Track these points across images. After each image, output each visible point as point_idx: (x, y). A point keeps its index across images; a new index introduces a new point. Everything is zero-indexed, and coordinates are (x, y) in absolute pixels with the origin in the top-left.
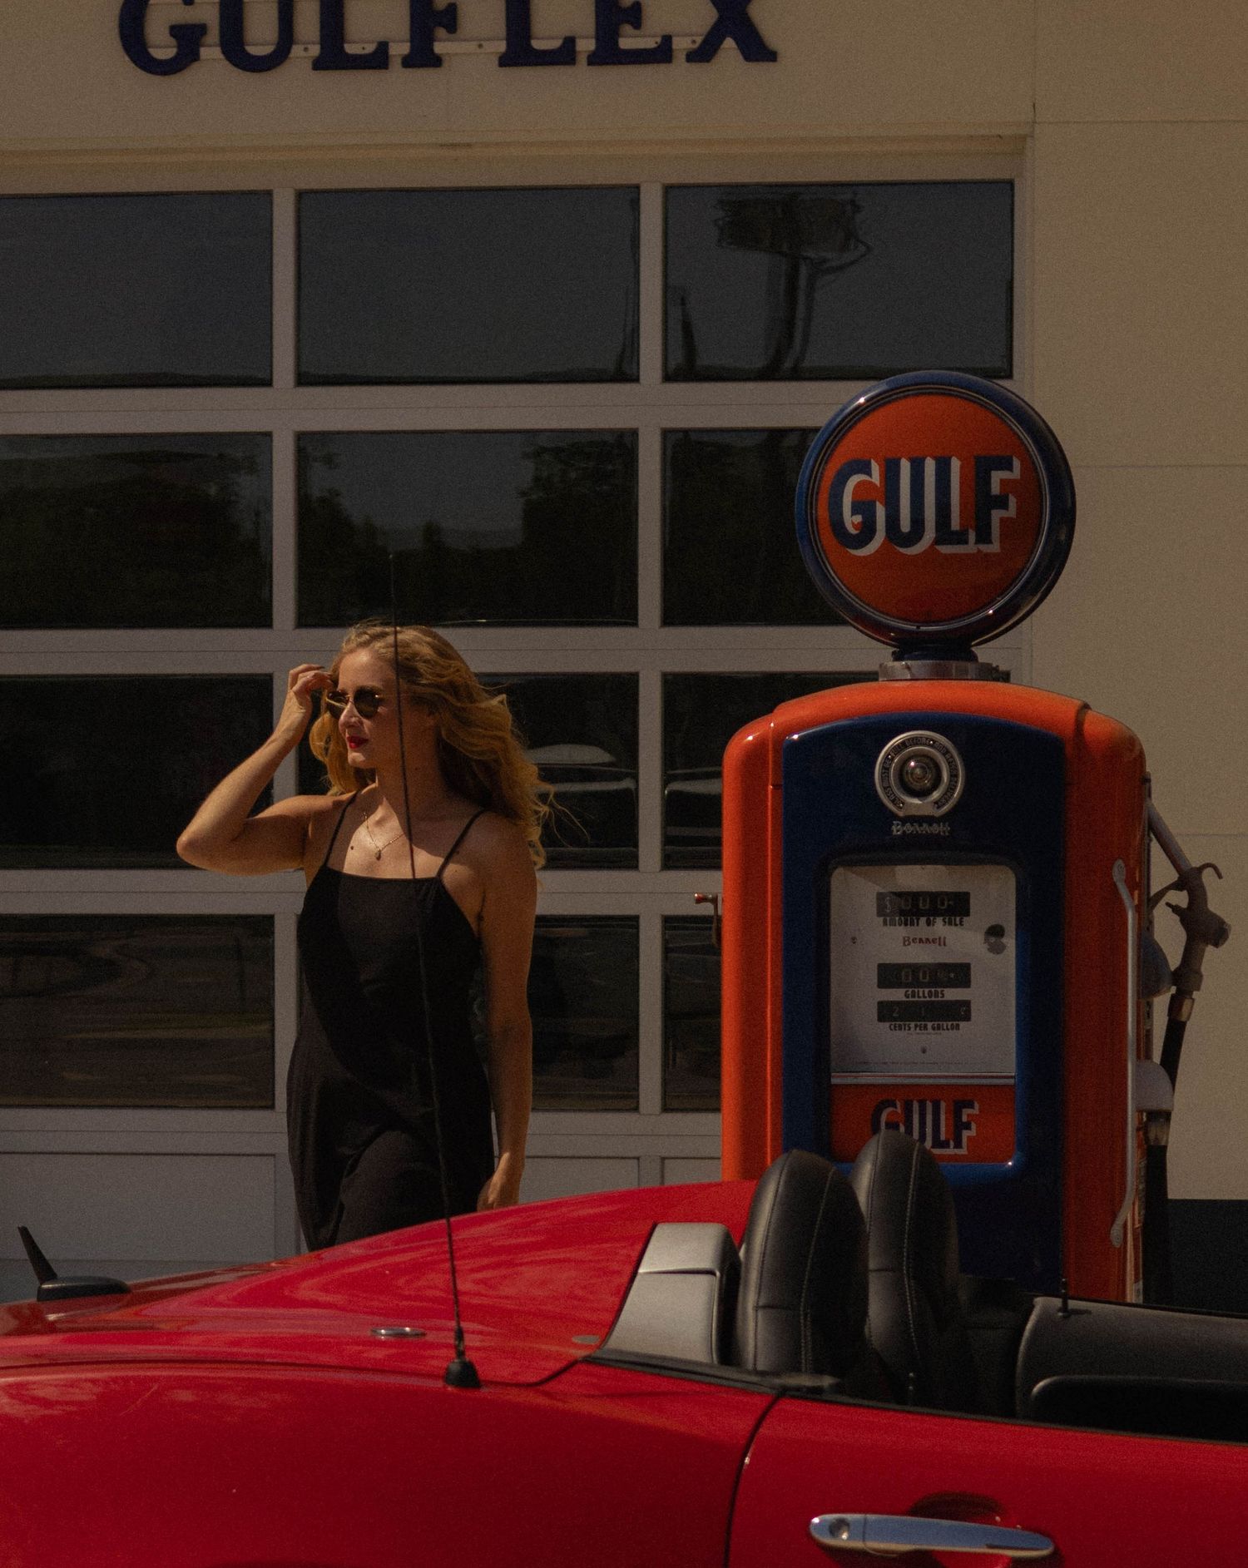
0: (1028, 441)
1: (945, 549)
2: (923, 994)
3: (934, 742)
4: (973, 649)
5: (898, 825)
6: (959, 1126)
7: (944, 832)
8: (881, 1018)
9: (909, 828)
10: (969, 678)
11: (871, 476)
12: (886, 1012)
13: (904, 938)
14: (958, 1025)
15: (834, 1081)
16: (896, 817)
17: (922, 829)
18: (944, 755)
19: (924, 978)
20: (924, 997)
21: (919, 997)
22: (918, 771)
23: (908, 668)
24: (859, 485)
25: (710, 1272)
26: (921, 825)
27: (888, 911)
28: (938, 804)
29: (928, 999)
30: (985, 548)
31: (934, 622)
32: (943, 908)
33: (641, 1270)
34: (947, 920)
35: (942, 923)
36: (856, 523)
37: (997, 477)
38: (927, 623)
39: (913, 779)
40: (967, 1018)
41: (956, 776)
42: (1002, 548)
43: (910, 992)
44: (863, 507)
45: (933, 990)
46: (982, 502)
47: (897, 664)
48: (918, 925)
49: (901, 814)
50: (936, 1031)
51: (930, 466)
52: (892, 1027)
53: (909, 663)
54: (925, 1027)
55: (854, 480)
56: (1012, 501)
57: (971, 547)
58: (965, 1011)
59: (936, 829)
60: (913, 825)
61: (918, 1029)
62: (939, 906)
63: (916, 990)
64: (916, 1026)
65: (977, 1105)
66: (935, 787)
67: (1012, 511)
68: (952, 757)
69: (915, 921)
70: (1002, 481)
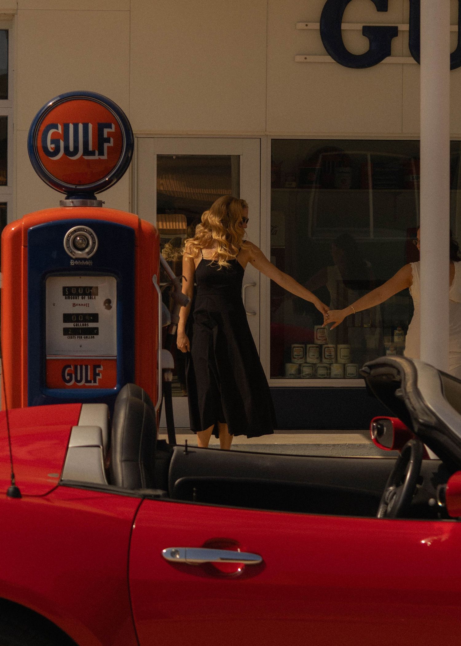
0: (118, 118)
1: (86, 158)
2: (81, 325)
3: (87, 230)
4: (95, 195)
5: (73, 261)
6: (95, 375)
7: (90, 264)
8: (64, 334)
9: (77, 262)
10: (94, 206)
11: (58, 130)
12: (66, 332)
13: (73, 304)
14: (94, 337)
15: (48, 358)
16: (72, 258)
17: (82, 263)
18: (90, 235)
19: (81, 319)
20: (81, 326)
21: (79, 326)
22: (80, 241)
23: (72, 202)
24: (53, 133)
25: (98, 446)
26: (81, 261)
27: (67, 294)
28: (88, 253)
29: (82, 327)
30: (102, 158)
31: (82, 185)
32: (88, 292)
33: (70, 446)
34: (89, 297)
35: (88, 298)
36: (52, 147)
37: (106, 131)
38: (80, 185)
39: (78, 244)
40: (97, 334)
41: (95, 243)
42: (108, 157)
43: (75, 324)
44: (55, 141)
45: (84, 323)
46: (101, 140)
47: (68, 201)
48: (78, 299)
49: (74, 257)
50: (85, 339)
51: (81, 126)
52: (69, 337)
53: (73, 200)
54: (81, 337)
55: (52, 131)
56: (112, 140)
57: (96, 157)
58: (96, 331)
59: (87, 263)
60: (78, 262)
61: (78, 338)
62: (86, 292)
63: (78, 323)
64: (78, 337)
65: (102, 367)
66: (87, 247)
67: (111, 144)
68: (93, 236)
69: (77, 297)
70: (108, 133)
